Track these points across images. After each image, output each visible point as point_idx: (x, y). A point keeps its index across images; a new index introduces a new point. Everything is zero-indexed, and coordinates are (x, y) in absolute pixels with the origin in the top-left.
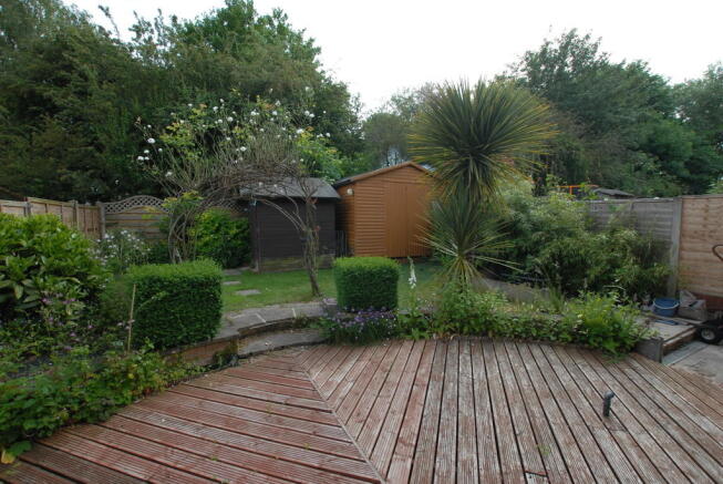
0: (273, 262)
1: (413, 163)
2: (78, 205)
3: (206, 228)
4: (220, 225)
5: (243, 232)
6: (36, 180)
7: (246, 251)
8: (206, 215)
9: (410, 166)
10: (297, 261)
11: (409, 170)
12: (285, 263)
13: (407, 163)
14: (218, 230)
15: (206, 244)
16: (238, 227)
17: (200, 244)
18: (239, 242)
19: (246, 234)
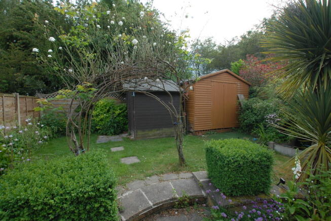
0: (143, 133)
1: (229, 71)
2: (18, 96)
3: (101, 110)
4: (110, 108)
5: (123, 112)
6: (4, 81)
7: (125, 124)
8: (101, 102)
9: (227, 72)
10: (158, 132)
11: (226, 75)
12: (151, 133)
13: (225, 70)
14: (108, 111)
15: (101, 120)
16: (120, 110)
17: (98, 119)
18: (121, 118)
19: (125, 113)
